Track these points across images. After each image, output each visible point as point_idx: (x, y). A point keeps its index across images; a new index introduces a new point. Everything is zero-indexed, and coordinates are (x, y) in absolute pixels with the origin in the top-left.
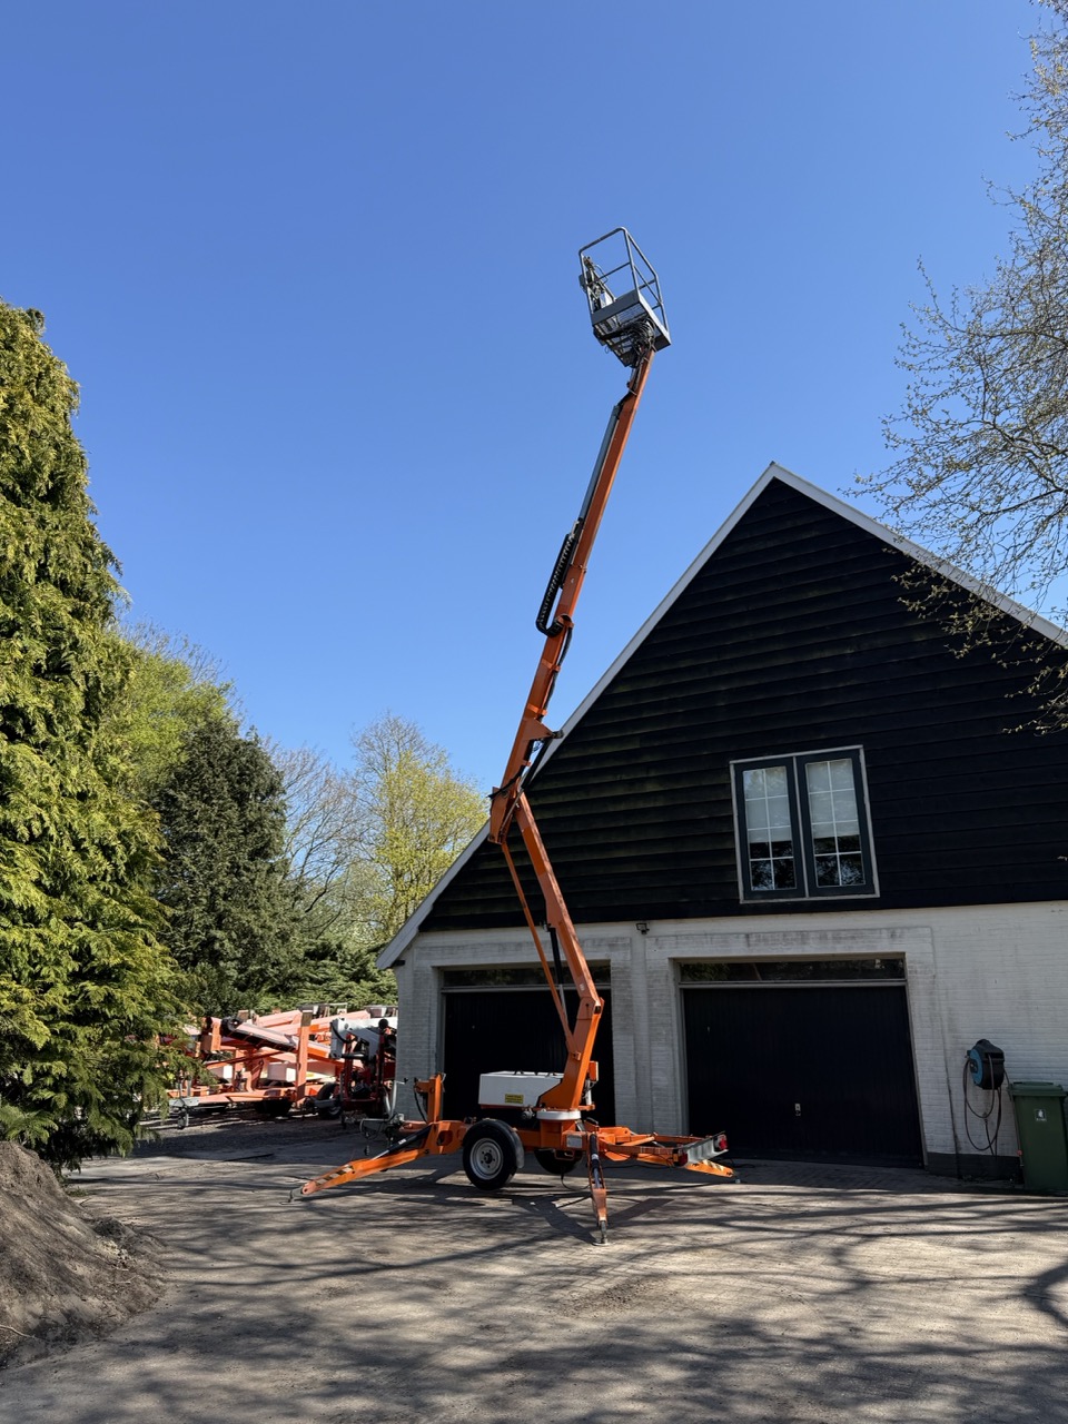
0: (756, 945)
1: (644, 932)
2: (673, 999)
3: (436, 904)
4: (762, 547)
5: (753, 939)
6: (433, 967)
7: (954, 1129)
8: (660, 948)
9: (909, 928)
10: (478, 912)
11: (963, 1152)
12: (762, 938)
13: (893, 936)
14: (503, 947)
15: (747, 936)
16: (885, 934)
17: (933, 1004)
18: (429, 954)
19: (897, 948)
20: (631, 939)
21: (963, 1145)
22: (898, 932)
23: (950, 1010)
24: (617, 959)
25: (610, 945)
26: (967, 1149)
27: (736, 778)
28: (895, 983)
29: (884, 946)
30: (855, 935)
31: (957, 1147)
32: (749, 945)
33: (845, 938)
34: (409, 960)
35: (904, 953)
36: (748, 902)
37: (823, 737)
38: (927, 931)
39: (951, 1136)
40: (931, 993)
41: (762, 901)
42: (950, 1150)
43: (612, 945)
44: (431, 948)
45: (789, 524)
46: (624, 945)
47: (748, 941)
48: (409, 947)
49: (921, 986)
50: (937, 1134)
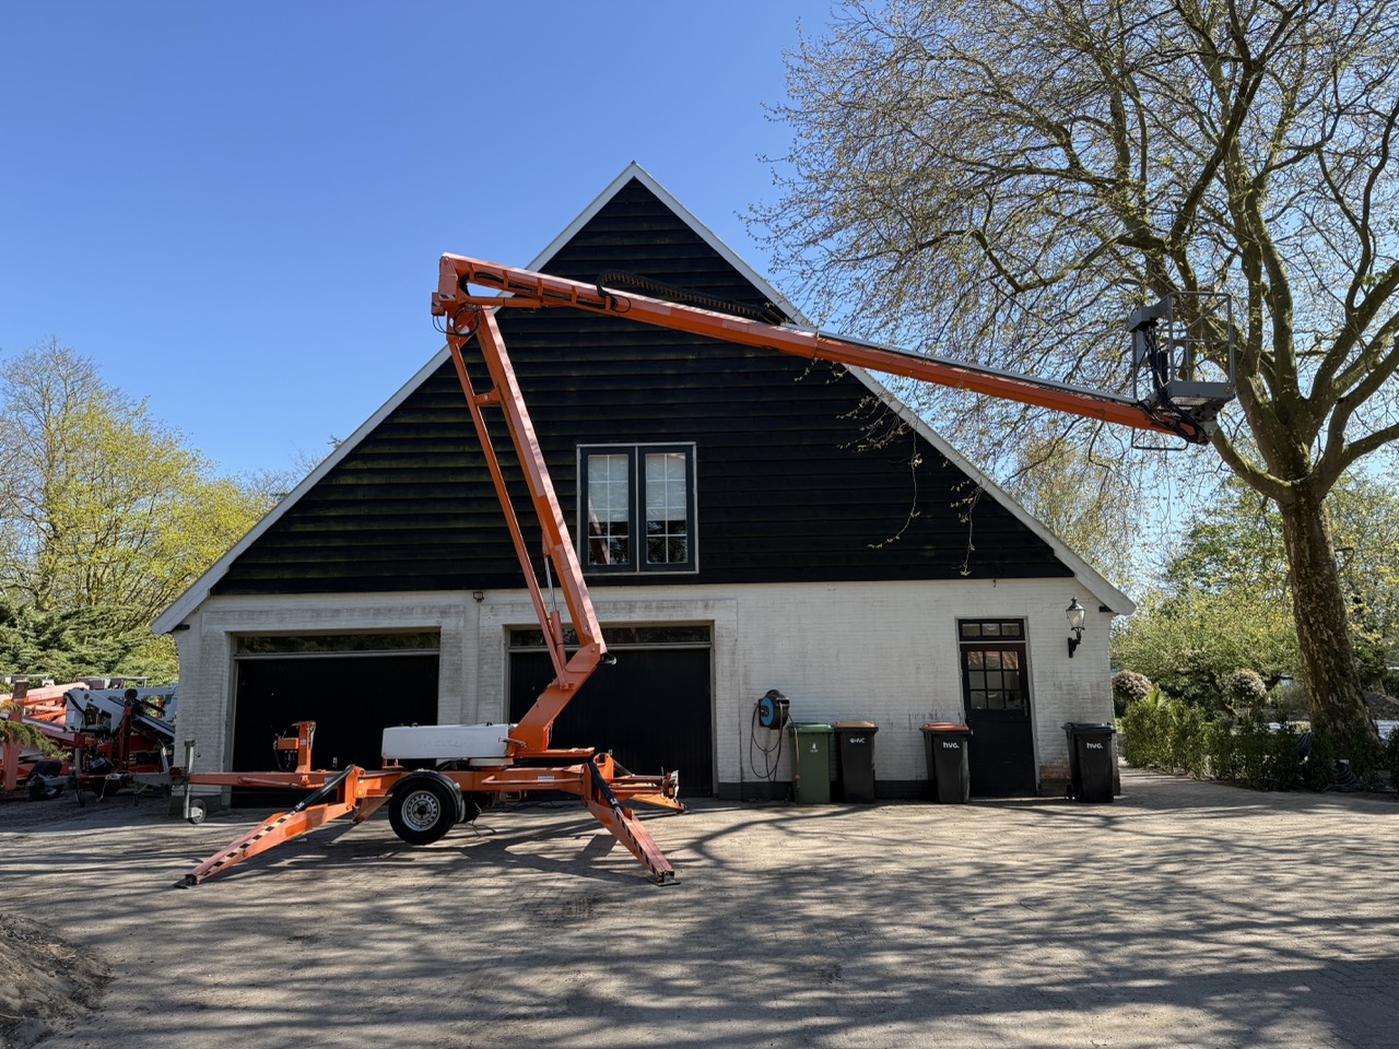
1: (479, 600)
2: (503, 662)
3: (232, 566)
4: (619, 243)
6: (226, 632)
7: (741, 763)
8: (495, 615)
9: (719, 600)
10: (287, 575)
11: (746, 780)
13: (706, 606)
14: (317, 613)
16: (700, 604)
17: (734, 663)
18: (223, 619)
19: (709, 617)
20: (465, 607)
21: (746, 775)
22: (711, 603)
23: (745, 667)
24: (448, 625)
25: (442, 613)
26: (751, 778)
27: (581, 461)
28: (702, 645)
29: (698, 615)
30: (676, 605)
31: (742, 778)
33: (668, 607)
34: (194, 623)
35: (713, 621)
37: (663, 431)
38: (734, 602)
39: (738, 768)
40: (733, 654)
41: (597, 574)
42: (736, 780)
43: (444, 612)
44: (225, 612)
45: (645, 227)
46: (457, 613)
48: (196, 611)
49: (725, 648)
50: (727, 767)
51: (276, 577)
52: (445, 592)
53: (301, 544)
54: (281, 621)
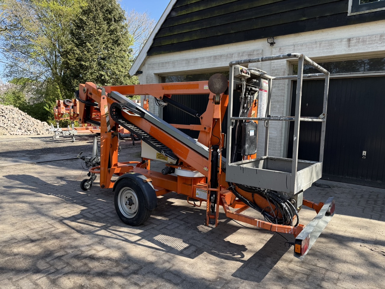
0: (354, 46)
1: (272, 44)
5: (353, 42)
6: (155, 74)
10: (175, 41)
12: (361, 40)
15: (349, 40)
18: (153, 67)
20: (262, 50)
32: (349, 46)
34: (144, 70)
36: (355, 14)
41: (367, 12)
43: (250, 55)
44: (153, 64)
46: (258, 55)
47: (349, 43)
48: (143, 64)
51: (171, 43)
52: (251, 41)
53: (181, 22)
54: (174, 67)
